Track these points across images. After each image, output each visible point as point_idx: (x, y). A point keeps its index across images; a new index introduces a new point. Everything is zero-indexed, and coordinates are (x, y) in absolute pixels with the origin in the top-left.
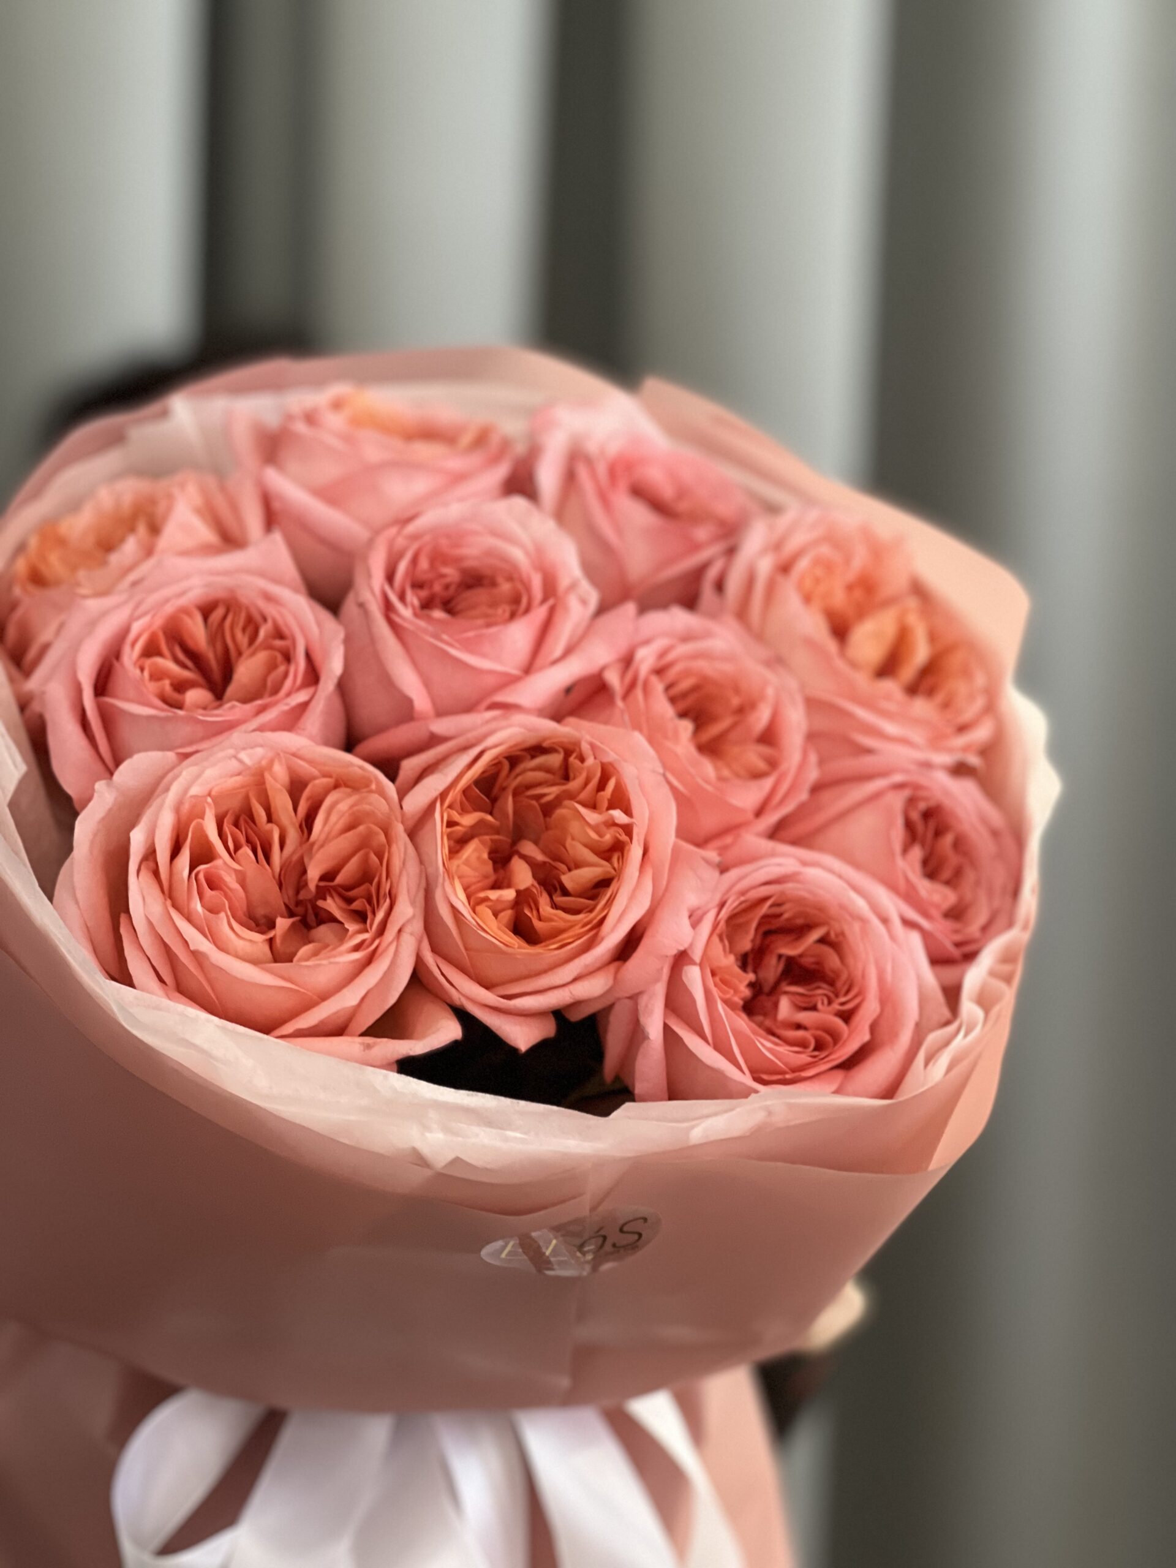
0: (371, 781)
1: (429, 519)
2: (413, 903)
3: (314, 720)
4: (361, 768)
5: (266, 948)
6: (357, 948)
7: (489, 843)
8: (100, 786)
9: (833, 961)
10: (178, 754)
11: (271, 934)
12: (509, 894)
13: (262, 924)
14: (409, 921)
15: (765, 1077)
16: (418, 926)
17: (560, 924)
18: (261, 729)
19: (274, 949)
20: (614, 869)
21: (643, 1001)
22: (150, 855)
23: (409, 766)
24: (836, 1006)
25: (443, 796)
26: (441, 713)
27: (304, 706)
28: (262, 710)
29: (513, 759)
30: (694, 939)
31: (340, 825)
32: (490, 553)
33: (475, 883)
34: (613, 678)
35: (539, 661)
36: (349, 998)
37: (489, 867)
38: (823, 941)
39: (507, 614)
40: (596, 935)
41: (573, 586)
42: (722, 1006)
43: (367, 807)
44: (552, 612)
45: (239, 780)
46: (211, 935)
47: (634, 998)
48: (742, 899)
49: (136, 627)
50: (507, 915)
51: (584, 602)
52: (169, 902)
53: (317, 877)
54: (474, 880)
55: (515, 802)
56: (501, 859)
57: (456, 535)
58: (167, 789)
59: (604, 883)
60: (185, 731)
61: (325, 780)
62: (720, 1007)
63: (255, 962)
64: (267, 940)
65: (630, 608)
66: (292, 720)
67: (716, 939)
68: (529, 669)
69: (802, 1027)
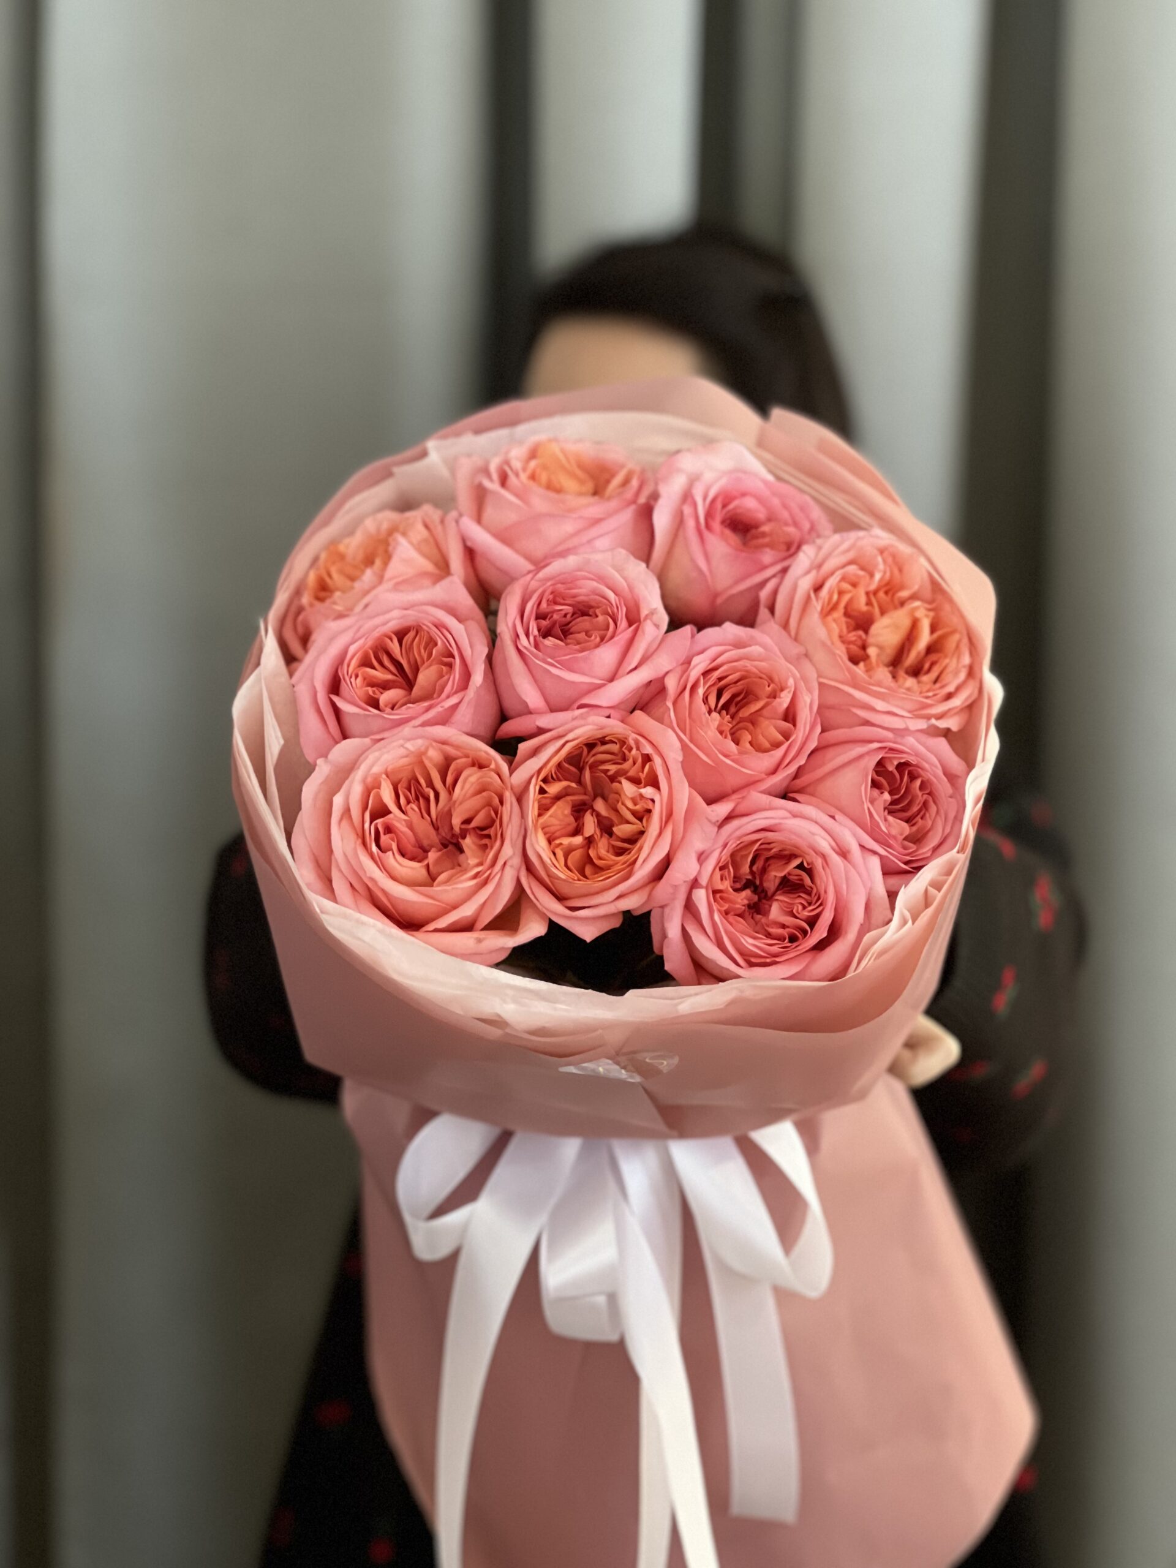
0: (491, 762)
1: (556, 567)
2: (513, 846)
3: (465, 715)
4: (486, 753)
5: (424, 872)
6: (475, 876)
7: (570, 802)
8: (320, 761)
9: (807, 881)
10: (371, 739)
11: (425, 862)
12: (578, 840)
13: (418, 853)
14: (511, 858)
15: (753, 960)
16: (517, 861)
17: (611, 863)
18: (424, 724)
19: (430, 872)
20: (643, 827)
21: (667, 910)
22: (347, 811)
23: (523, 747)
24: (806, 913)
25: (539, 771)
26: (553, 710)
27: (455, 707)
28: (428, 709)
29: (590, 745)
30: (699, 872)
31: (471, 791)
32: (595, 592)
33: (558, 830)
34: (671, 684)
35: (620, 672)
36: (466, 911)
37: (572, 819)
38: (800, 867)
39: (598, 639)
40: (632, 869)
41: (653, 613)
42: (719, 917)
43: (489, 780)
44: (636, 631)
45: (405, 761)
46: (382, 863)
47: (662, 907)
48: (738, 842)
49: (352, 649)
50: (576, 856)
51: (657, 626)
52: (360, 841)
53: (460, 823)
54: (558, 827)
55: (591, 772)
56: (579, 810)
57: (569, 580)
58: (359, 768)
59: (642, 833)
60: (376, 724)
61: (463, 760)
62: (717, 917)
63: (410, 884)
64: (425, 866)
65: (688, 629)
66: (444, 720)
67: (718, 869)
68: (612, 679)
69: (784, 926)
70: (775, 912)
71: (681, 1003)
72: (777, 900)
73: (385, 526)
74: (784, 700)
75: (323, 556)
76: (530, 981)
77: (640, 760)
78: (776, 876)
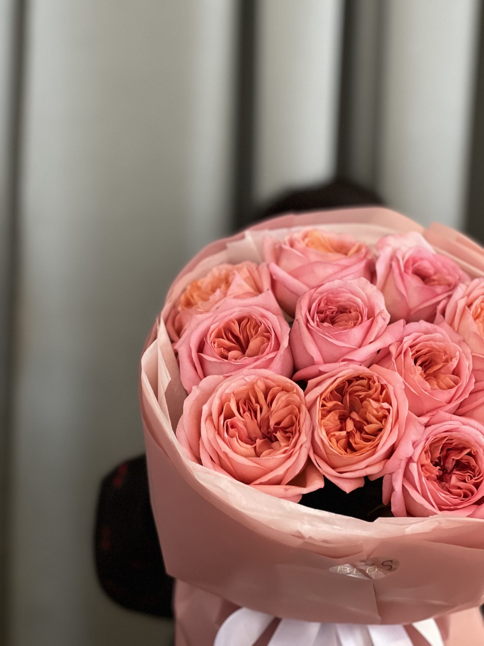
0: (294, 389)
1: (327, 286)
2: (307, 436)
3: (277, 364)
4: (291, 383)
5: (253, 451)
6: (285, 452)
7: (338, 413)
8: (194, 388)
9: (473, 462)
10: (224, 376)
11: (254, 445)
12: (344, 433)
13: (251, 441)
14: (305, 442)
15: (443, 507)
16: (308, 444)
17: (362, 446)
18: (255, 368)
19: (256, 451)
20: (383, 426)
21: (394, 476)
22: (210, 415)
23: (311, 382)
24: (473, 481)
25: (321, 395)
26: (325, 362)
27: (273, 359)
28: (256, 360)
29: (350, 381)
30: (414, 453)
31: (282, 405)
32: (349, 300)
33: (332, 428)
34: (393, 350)
35: (365, 343)
36: (280, 472)
37: (338, 422)
38: (469, 454)
39: (353, 324)
40: (375, 450)
41: (381, 312)
42: (425, 479)
43: (292, 399)
44: (372, 322)
45: (245, 387)
46: (230, 445)
47: (391, 474)
48: (435, 437)
49: (212, 327)
50: (343, 441)
51: (384, 319)
52: (217, 432)
53: (274, 424)
54: (332, 427)
55: (350, 397)
56: (343, 419)
57: (336, 292)
58: (217, 390)
59: (380, 430)
60: (226, 368)
61: (278, 388)
62: (424, 479)
63: (246, 456)
64: (254, 447)
65: (402, 322)
66: (267, 365)
67: (423, 452)
68: (360, 346)
69: (459, 488)
70: (454, 480)
71: (406, 528)
72: (455, 474)
73: (224, 272)
74: (454, 364)
75: (189, 288)
76: (319, 511)
77: (380, 388)
78: (453, 459)
